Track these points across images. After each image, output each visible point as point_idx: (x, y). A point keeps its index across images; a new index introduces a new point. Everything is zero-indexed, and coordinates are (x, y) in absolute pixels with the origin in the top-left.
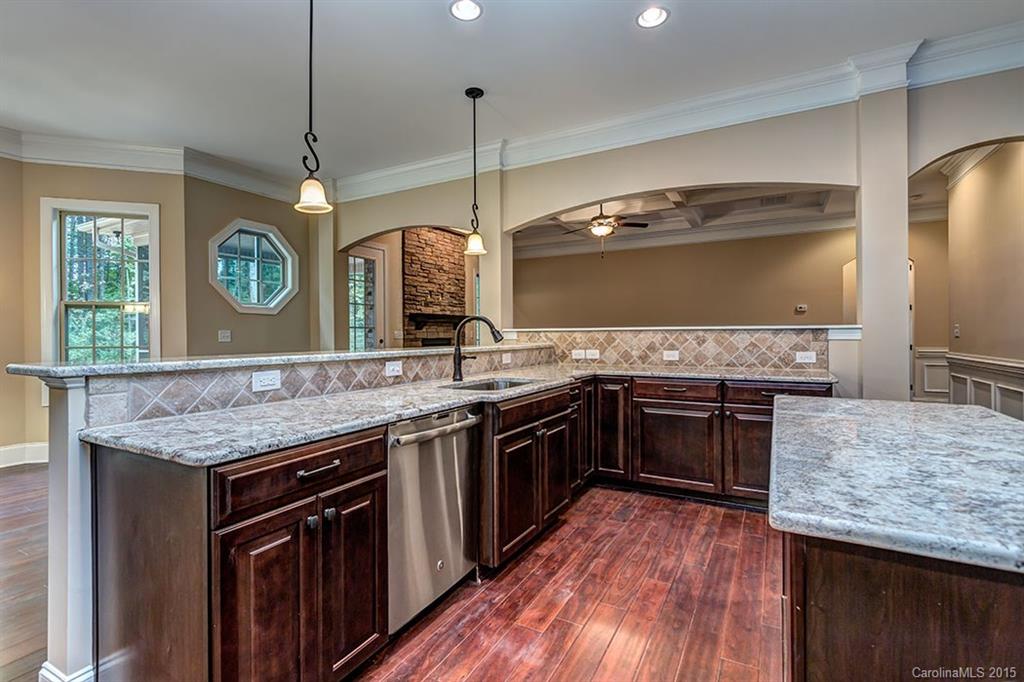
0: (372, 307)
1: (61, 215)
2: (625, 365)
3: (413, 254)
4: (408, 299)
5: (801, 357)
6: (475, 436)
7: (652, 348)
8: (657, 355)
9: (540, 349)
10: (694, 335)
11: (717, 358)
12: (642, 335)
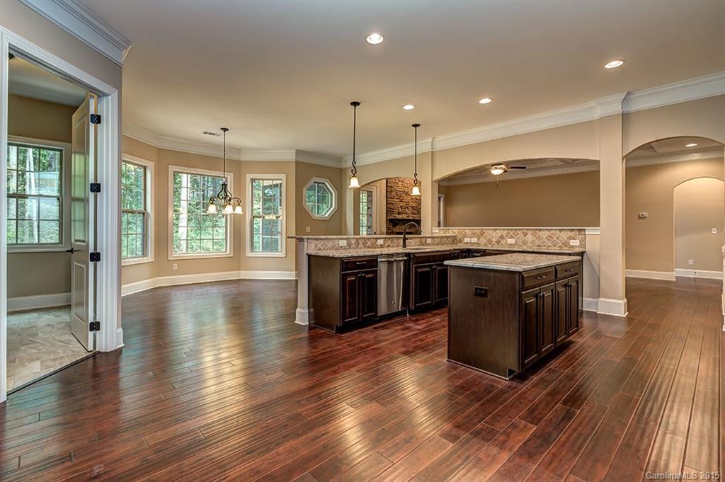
0: (371, 215)
1: (253, 180)
2: (490, 245)
3: (391, 187)
4: (389, 211)
5: (572, 243)
6: (407, 263)
7: (502, 237)
8: (504, 240)
9: (448, 237)
10: (522, 232)
11: (533, 242)
12: (497, 231)
